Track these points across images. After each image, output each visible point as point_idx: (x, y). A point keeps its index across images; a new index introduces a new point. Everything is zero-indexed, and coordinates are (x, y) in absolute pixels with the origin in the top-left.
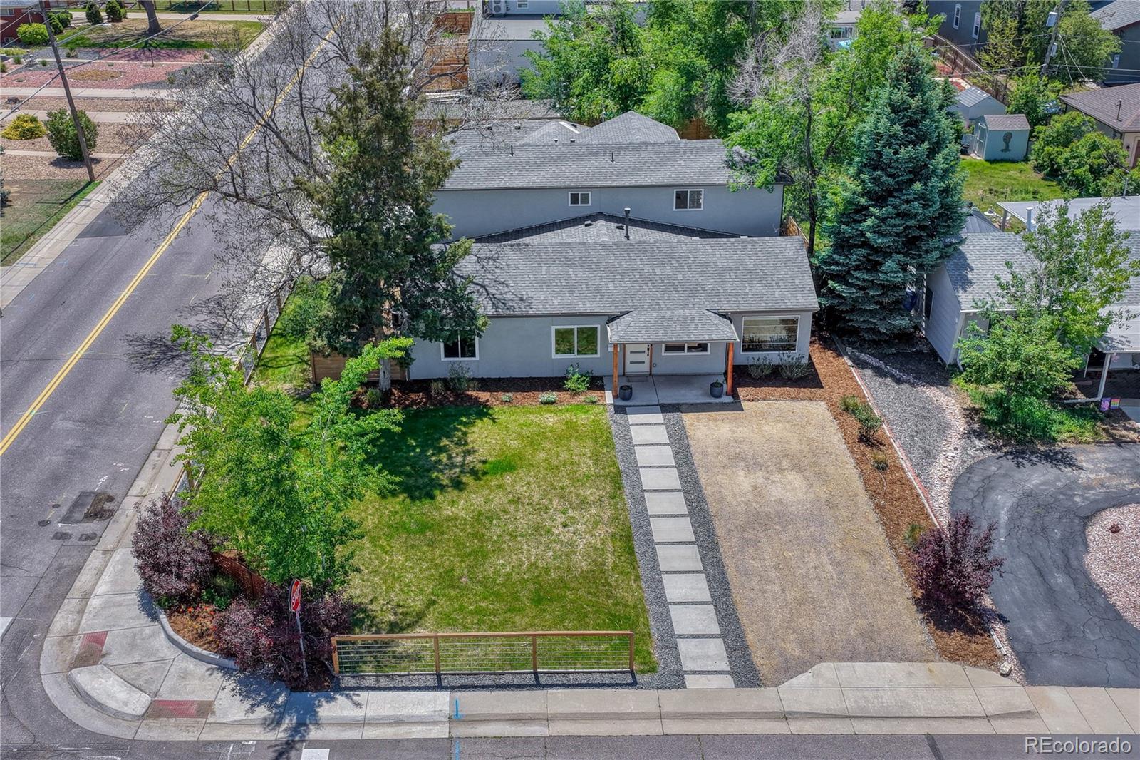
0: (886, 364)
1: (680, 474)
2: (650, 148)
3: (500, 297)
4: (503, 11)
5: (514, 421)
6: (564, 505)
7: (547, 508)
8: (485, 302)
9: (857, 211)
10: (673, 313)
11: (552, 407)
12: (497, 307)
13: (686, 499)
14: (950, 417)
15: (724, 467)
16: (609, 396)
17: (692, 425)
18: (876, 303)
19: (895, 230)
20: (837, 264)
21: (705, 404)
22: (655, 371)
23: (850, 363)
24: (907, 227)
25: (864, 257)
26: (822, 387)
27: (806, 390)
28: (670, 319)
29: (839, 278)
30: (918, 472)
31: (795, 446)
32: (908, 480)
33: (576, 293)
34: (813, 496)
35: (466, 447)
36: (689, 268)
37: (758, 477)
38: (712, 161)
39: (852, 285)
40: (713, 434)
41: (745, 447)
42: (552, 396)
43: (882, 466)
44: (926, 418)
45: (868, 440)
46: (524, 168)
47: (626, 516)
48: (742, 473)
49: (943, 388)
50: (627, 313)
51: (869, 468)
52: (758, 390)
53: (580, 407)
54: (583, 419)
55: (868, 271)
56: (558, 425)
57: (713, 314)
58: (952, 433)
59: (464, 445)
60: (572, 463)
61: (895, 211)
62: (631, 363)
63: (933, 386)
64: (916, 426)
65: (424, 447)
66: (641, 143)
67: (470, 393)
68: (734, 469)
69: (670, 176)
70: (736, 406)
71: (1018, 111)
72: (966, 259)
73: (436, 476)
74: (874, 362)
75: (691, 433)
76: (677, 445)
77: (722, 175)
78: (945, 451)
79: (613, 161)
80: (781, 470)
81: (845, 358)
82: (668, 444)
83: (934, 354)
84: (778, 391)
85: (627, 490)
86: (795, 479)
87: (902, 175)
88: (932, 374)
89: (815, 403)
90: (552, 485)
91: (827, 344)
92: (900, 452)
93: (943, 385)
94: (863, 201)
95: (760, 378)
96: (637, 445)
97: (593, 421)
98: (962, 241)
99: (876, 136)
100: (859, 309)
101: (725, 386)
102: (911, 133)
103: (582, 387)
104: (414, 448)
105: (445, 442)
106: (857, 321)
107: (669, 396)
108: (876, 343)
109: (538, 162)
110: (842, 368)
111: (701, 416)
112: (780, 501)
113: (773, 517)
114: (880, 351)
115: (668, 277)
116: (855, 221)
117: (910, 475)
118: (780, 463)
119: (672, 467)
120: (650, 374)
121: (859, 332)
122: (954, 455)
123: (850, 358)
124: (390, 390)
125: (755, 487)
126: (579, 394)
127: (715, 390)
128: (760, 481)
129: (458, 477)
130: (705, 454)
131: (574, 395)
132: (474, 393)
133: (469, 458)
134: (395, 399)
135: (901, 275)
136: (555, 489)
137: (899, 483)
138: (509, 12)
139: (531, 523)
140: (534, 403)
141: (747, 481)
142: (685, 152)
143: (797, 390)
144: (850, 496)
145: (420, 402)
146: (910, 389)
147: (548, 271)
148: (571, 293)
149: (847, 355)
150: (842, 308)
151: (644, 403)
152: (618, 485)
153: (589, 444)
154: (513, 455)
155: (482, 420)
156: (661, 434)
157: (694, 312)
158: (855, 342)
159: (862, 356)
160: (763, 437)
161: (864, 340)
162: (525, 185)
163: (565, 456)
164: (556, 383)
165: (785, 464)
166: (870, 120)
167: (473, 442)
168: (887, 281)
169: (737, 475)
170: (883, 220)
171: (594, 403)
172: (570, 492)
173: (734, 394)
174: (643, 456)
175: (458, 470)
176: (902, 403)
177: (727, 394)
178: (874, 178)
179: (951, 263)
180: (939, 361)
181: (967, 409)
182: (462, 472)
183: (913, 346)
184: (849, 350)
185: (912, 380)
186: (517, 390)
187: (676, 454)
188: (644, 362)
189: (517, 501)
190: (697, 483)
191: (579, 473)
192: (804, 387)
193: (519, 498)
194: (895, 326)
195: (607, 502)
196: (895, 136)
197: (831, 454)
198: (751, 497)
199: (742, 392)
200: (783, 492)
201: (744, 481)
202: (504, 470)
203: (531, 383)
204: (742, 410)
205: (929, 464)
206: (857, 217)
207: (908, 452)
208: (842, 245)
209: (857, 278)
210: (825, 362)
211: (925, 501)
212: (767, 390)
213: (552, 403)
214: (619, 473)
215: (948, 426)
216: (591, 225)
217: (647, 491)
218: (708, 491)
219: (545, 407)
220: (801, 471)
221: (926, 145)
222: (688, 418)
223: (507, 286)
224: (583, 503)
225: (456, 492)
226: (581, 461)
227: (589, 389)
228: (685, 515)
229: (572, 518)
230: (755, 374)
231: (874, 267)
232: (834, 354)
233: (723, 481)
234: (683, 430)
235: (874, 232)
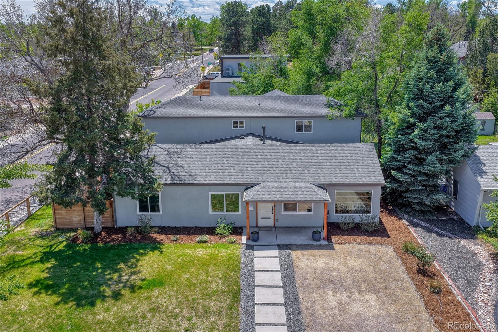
0: (431, 226)
1: (285, 292)
2: (282, 98)
3: (177, 174)
4: (231, 74)
5: (175, 253)
6: (191, 313)
7: (177, 315)
8: (167, 177)
9: (408, 128)
10: (288, 184)
11: (204, 245)
12: (174, 180)
13: (287, 312)
14: (482, 259)
15: (318, 288)
16: (244, 239)
17: (298, 258)
18: (423, 186)
19: (433, 137)
20: (396, 160)
21: (309, 245)
22: (277, 224)
23: (407, 223)
24: (441, 136)
25: (413, 155)
26: (389, 237)
27: (378, 238)
28: (286, 188)
29: (398, 169)
30: (465, 296)
31: (371, 275)
32: (459, 302)
33: (227, 172)
34: (385, 312)
35: (135, 270)
36: (301, 159)
37: (344, 297)
38: (318, 105)
39: (407, 174)
40: (312, 265)
41: (334, 274)
42: (205, 237)
43: (437, 291)
44: (464, 259)
45: (424, 272)
46: (206, 107)
47: (237, 323)
48: (331, 293)
49: (473, 241)
50: (258, 184)
51: (427, 292)
52: (345, 237)
53: (223, 246)
54: (223, 252)
55: (416, 165)
56: (204, 256)
57: (315, 186)
58: (485, 269)
59: (134, 268)
60: (206, 282)
61: (433, 125)
62: (262, 218)
63: (465, 239)
64: (458, 264)
65: (104, 269)
66: (277, 96)
67: (152, 235)
68: (325, 290)
69: (293, 112)
70: (330, 247)
71: (488, 110)
72: (480, 159)
73: (104, 290)
74: (423, 224)
75: (296, 264)
76: (286, 272)
77: (324, 112)
78: (483, 282)
79: (259, 104)
80: (360, 291)
81: (404, 220)
82: (279, 271)
83: (462, 222)
84: (359, 239)
85: (242, 303)
86: (371, 298)
87: (437, 102)
88: (463, 232)
89: (385, 246)
90: (187, 298)
91: (391, 213)
92: (449, 281)
93: (472, 239)
94: (412, 120)
95: (347, 230)
96: (256, 271)
97: (230, 254)
98: (476, 148)
99: (419, 80)
100: (412, 190)
101: (322, 233)
102: (441, 76)
103: (227, 232)
104: (98, 269)
105: (122, 265)
106: (410, 197)
107: (284, 239)
108: (423, 212)
109: (215, 104)
110: (402, 226)
111: (305, 253)
112: (359, 315)
113: (353, 328)
114: (426, 217)
115: (287, 164)
116: (407, 134)
117: (459, 298)
118: (359, 286)
119: (279, 287)
120: (274, 226)
121: (412, 205)
122: (490, 284)
123: (407, 221)
124: (101, 232)
125: (340, 304)
126: (224, 237)
127: (316, 235)
128: (344, 299)
129: (120, 290)
130: (304, 278)
131: (221, 238)
132: (155, 235)
133: (134, 277)
134: (101, 238)
135: (438, 165)
136: (189, 301)
137: (451, 304)
138: (233, 75)
139: (160, 327)
140: (193, 242)
141: (334, 299)
142: (302, 100)
143: (372, 238)
144: (414, 313)
145: (117, 240)
146: (450, 240)
147: (210, 160)
148: (223, 172)
149: (405, 219)
150: (401, 189)
151: (267, 244)
152: (236, 299)
153: (223, 269)
154: (166, 276)
155: (153, 251)
156: (275, 264)
157: (302, 184)
158: (409, 212)
159: (415, 220)
160: (348, 267)
161: (416, 210)
162: (205, 115)
163: (203, 277)
164: (211, 231)
165: (363, 287)
166: (414, 71)
167: (141, 266)
168: (430, 170)
169: (328, 294)
170: (426, 131)
171: (233, 242)
172: (199, 304)
173: (329, 239)
174: (259, 279)
175: (121, 285)
176: (445, 249)
177: (324, 239)
178: (418, 106)
179: (471, 161)
180: (466, 225)
181: (493, 254)
182: (124, 287)
183: (447, 216)
184: (406, 216)
185: (450, 235)
186: (184, 234)
187: (283, 278)
188: (270, 218)
189: (155, 310)
190: (297, 299)
191: (210, 289)
192: (377, 237)
193: (158, 307)
194: (436, 200)
195: (224, 313)
196: (431, 78)
197: (397, 281)
198: (336, 311)
199: (334, 238)
200: (362, 308)
201: (332, 299)
202: (155, 286)
203: (195, 230)
204: (334, 250)
205: (473, 291)
206: (407, 131)
207: (455, 281)
208: (400, 149)
209: (409, 169)
210: (389, 222)
211: (474, 319)
212: (351, 238)
213: (205, 242)
214: (239, 290)
215: (481, 265)
216: (243, 138)
217: (258, 304)
218: (304, 305)
219: (199, 245)
220: (375, 292)
221: (451, 83)
222: (295, 254)
223: (183, 168)
224: (207, 312)
225: (113, 302)
226: (214, 281)
227: (231, 234)
228: (284, 325)
229: (194, 324)
230: (343, 227)
231: (420, 162)
232: (396, 218)
233: (316, 298)
234: (291, 261)
235: (420, 138)
